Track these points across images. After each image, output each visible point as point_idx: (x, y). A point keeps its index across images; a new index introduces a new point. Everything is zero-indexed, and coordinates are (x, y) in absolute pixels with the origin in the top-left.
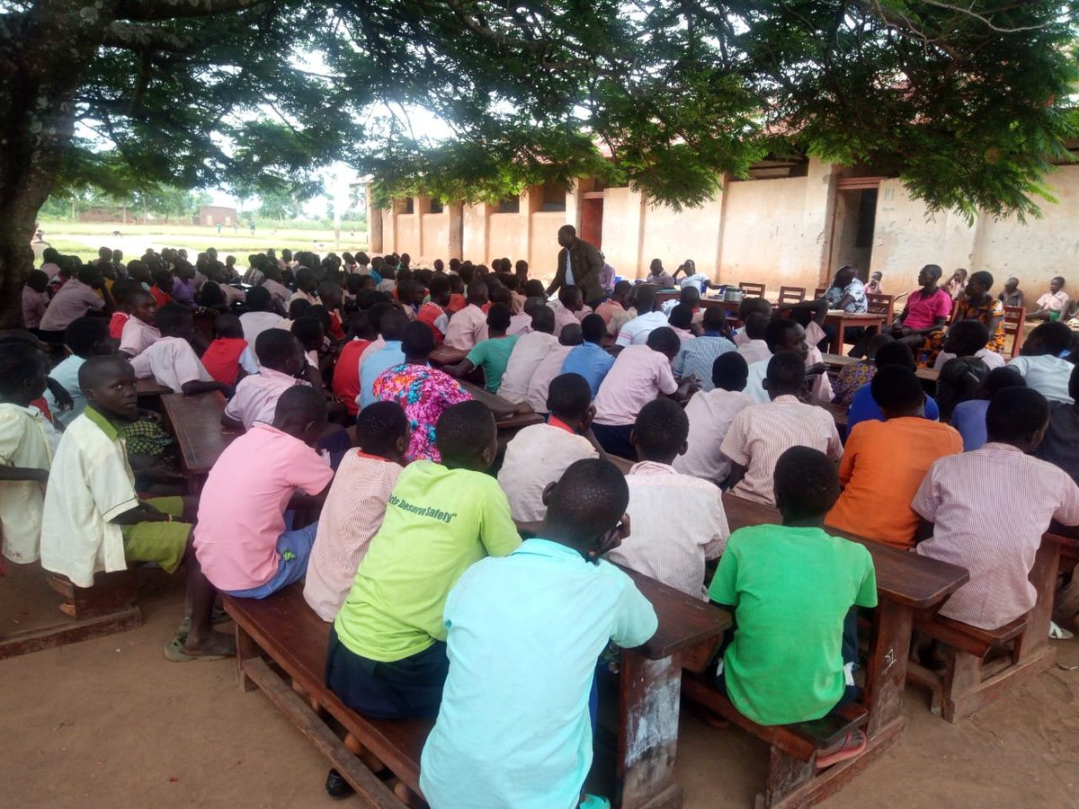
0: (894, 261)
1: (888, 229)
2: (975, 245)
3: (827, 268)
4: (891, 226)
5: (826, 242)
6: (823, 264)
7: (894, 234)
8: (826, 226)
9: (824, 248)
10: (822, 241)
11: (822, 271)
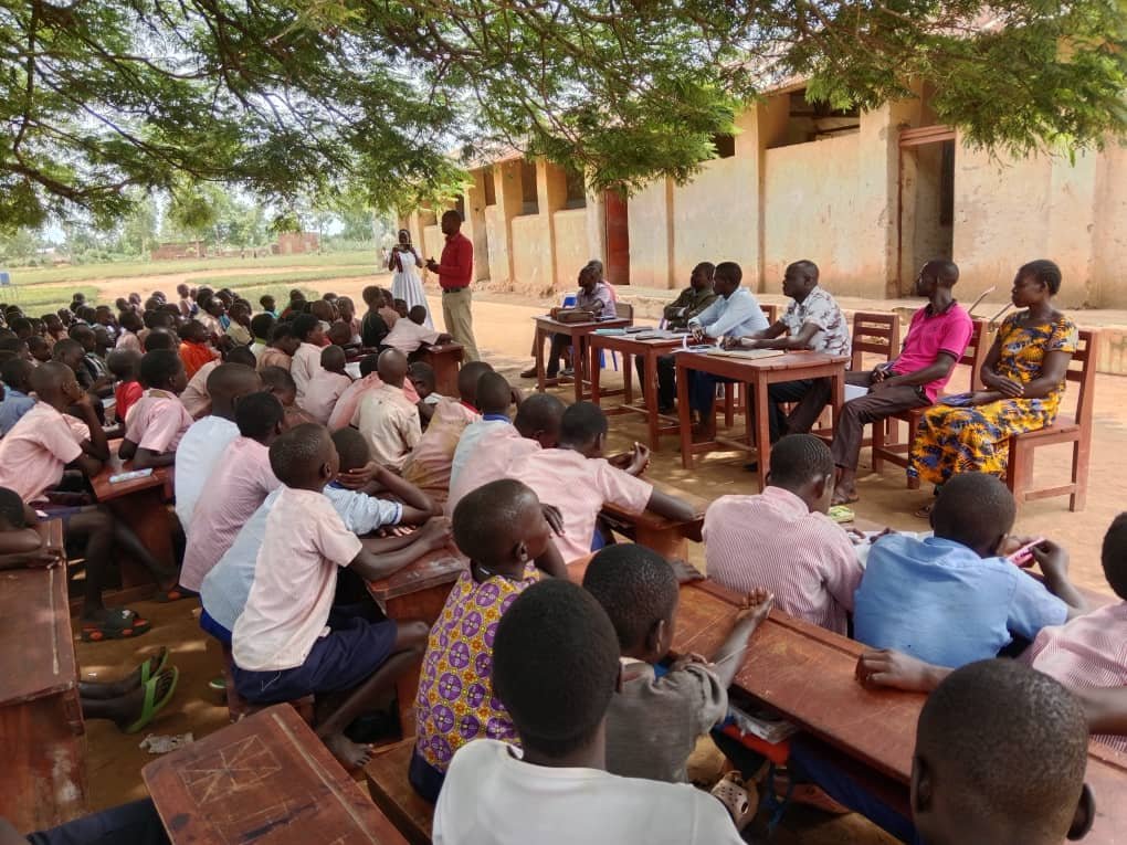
0: (983, 243)
1: (972, 198)
2: (1096, 209)
3: (895, 259)
4: (976, 192)
5: (891, 222)
6: (889, 253)
7: (980, 205)
8: (890, 200)
9: (889, 230)
10: (886, 221)
11: (888, 263)
